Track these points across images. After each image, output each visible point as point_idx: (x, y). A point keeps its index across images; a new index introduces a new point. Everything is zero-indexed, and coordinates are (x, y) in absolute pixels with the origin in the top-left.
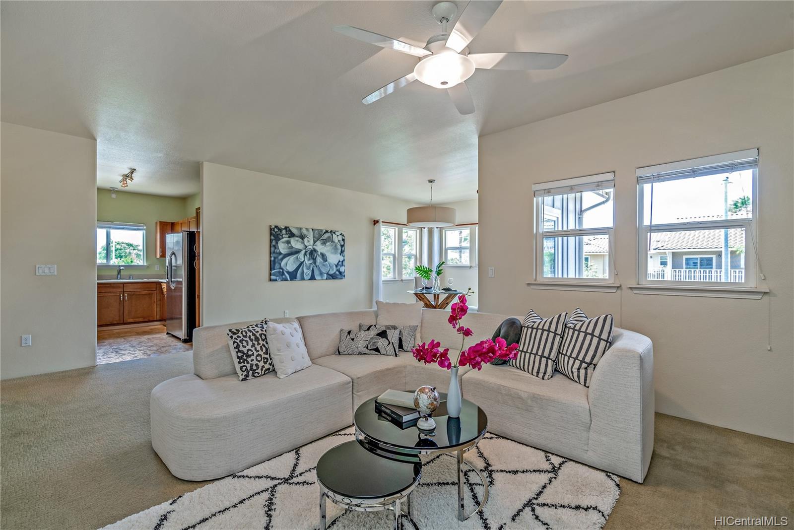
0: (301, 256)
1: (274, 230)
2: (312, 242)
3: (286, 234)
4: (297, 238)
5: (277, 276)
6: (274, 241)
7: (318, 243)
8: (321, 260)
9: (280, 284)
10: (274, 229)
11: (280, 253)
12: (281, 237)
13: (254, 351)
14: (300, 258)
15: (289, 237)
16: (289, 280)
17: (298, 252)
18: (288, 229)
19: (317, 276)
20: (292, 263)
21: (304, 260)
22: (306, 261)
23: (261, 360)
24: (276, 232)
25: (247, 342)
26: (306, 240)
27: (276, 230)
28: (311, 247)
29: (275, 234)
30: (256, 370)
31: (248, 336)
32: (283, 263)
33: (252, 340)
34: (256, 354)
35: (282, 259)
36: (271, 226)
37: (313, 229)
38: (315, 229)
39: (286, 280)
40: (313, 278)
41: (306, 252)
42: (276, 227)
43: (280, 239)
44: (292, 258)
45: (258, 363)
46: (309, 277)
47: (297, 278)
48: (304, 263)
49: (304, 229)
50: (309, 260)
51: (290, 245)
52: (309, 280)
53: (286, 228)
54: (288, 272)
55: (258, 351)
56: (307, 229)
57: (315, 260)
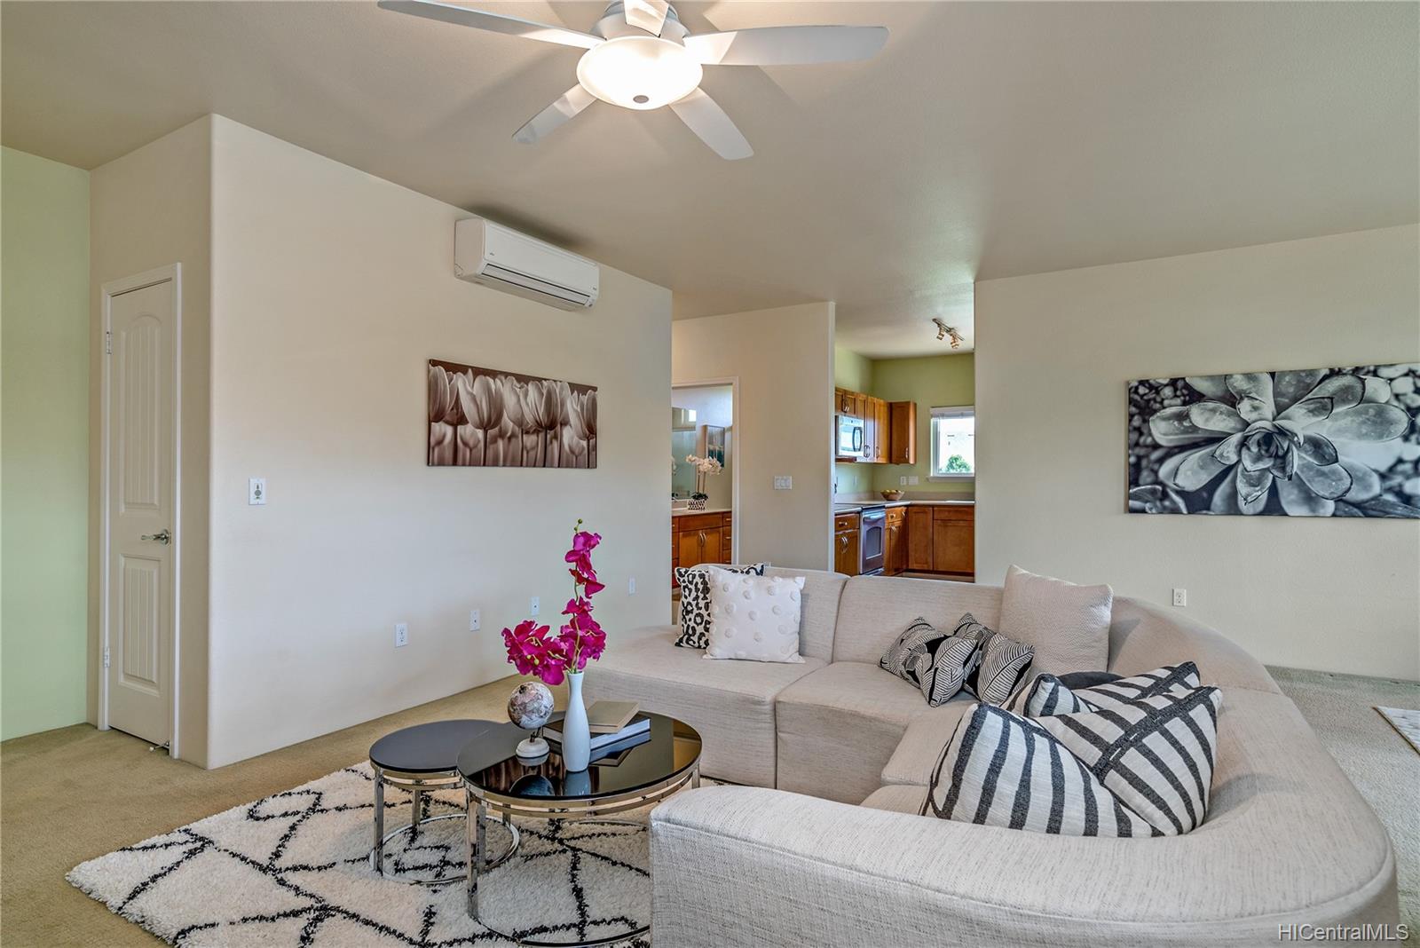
0: (1228, 451)
1: (1136, 392)
2: (1268, 409)
3: (1176, 396)
4: (1211, 405)
5: (1146, 502)
6: (1136, 417)
7: (1297, 411)
8: (1311, 459)
9: (1154, 522)
10: (1137, 388)
11: (1156, 446)
12: (1158, 405)
13: (694, 607)
14: (1221, 455)
15: (1184, 403)
16: (1185, 511)
17: (1216, 439)
18: (1180, 384)
19: (1289, 503)
20: (1195, 466)
21: (1239, 461)
22: (1247, 462)
23: (701, 624)
24: (1142, 396)
25: (690, 590)
26: (1244, 407)
27: (1142, 390)
28: (1268, 425)
29: (1143, 401)
30: (691, 635)
31: (694, 583)
32: (1164, 471)
33: (697, 590)
34: (696, 611)
35: (1161, 461)
36: (1128, 383)
37: (1273, 375)
38: (1283, 373)
39: (1175, 511)
40: (1273, 507)
41: (1246, 438)
42: (1142, 383)
43: (1155, 411)
44: (1195, 456)
45: (695, 626)
46: (1261, 506)
47: (1213, 507)
48: (1240, 468)
49: (1239, 377)
50: (1258, 458)
51: (1186, 424)
52: (1261, 514)
53: (1173, 383)
54: (1181, 493)
55: (701, 608)
56: (1250, 377)
57: (1282, 460)
